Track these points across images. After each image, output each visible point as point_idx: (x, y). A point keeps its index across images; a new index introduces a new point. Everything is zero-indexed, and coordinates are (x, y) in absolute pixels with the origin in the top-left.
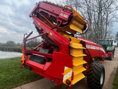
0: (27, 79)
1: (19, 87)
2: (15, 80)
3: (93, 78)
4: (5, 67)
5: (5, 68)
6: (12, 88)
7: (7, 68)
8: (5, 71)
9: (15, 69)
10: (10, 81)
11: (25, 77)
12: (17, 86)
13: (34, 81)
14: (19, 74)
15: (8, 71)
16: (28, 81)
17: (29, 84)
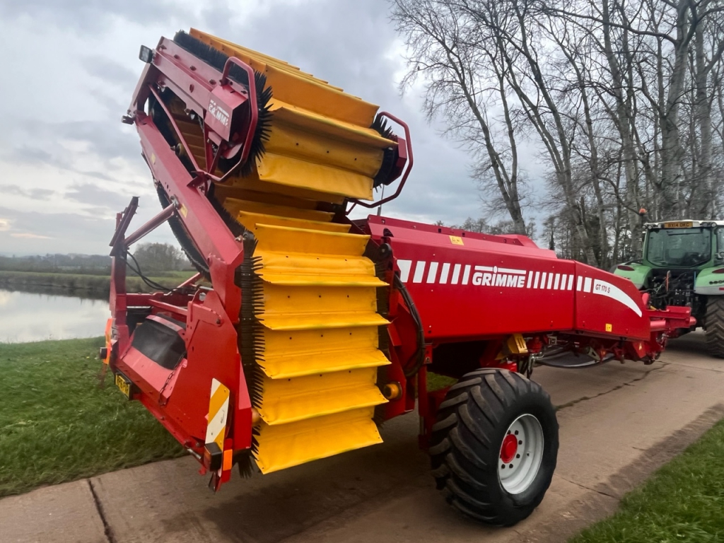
0: (136, 444)
1: (84, 483)
2: (75, 448)
3: (450, 455)
4: (48, 383)
5: (44, 387)
6: (50, 484)
7: (56, 387)
8: (43, 402)
9: (96, 395)
10: (47, 452)
11: (130, 436)
12: (73, 477)
13: (170, 458)
14: (105, 420)
15: (57, 403)
16: (139, 458)
17: (138, 470)
